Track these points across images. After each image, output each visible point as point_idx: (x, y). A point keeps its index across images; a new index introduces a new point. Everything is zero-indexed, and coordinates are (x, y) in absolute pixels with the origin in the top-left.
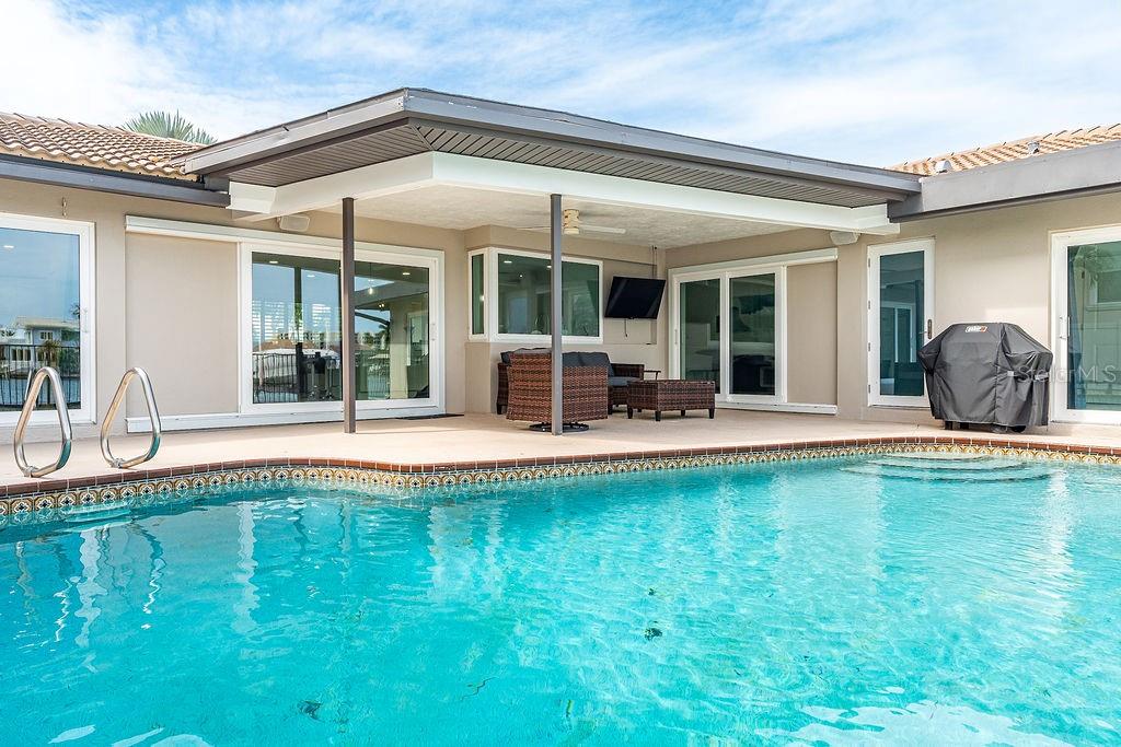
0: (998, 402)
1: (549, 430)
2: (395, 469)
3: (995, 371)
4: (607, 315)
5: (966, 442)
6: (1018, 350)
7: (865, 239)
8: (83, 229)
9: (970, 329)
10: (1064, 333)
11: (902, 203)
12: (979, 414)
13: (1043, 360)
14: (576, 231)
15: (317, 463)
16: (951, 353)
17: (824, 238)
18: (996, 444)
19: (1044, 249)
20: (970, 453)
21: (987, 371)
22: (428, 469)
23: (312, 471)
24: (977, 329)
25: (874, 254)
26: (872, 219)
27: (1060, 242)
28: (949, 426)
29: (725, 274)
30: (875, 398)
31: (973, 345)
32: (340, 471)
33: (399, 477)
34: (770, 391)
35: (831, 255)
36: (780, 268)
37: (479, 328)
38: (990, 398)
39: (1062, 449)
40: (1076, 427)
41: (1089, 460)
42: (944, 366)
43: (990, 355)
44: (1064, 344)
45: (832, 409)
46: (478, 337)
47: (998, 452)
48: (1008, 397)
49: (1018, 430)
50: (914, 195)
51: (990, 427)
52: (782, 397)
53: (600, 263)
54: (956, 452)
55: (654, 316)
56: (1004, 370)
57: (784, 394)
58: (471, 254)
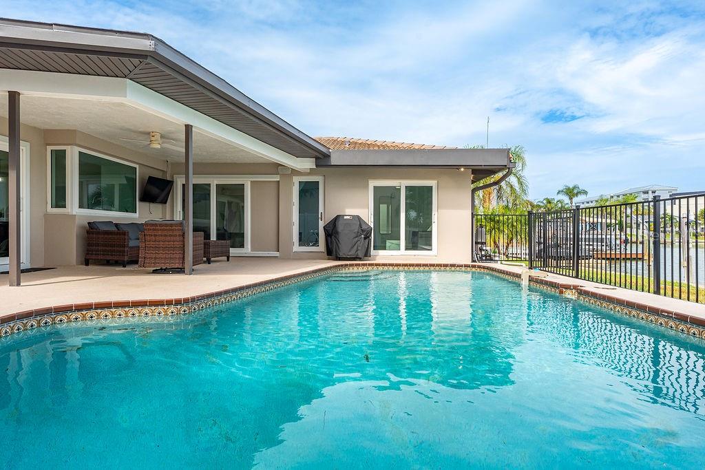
0: (360, 248)
3: (358, 235)
6: (364, 226)
7: (295, 172)
9: (345, 217)
10: (372, 219)
11: (322, 159)
12: (352, 253)
13: (371, 231)
14: (159, 146)
16: (340, 228)
17: (275, 171)
19: (367, 186)
21: (355, 235)
24: (348, 217)
25: (296, 180)
26: (307, 164)
29: (214, 181)
30: (296, 248)
31: (348, 223)
34: (242, 246)
35: (276, 178)
36: (247, 181)
37: (61, 203)
38: (355, 247)
40: (378, 257)
42: (337, 233)
43: (356, 228)
45: (277, 254)
47: (370, 268)
48: (362, 245)
50: (327, 156)
51: (354, 259)
52: (248, 249)
53: (137, 166)
54: (355, 269)
55: (166, 203)
56: (361, 234)
57: (249, 247)
58: (49, 148)
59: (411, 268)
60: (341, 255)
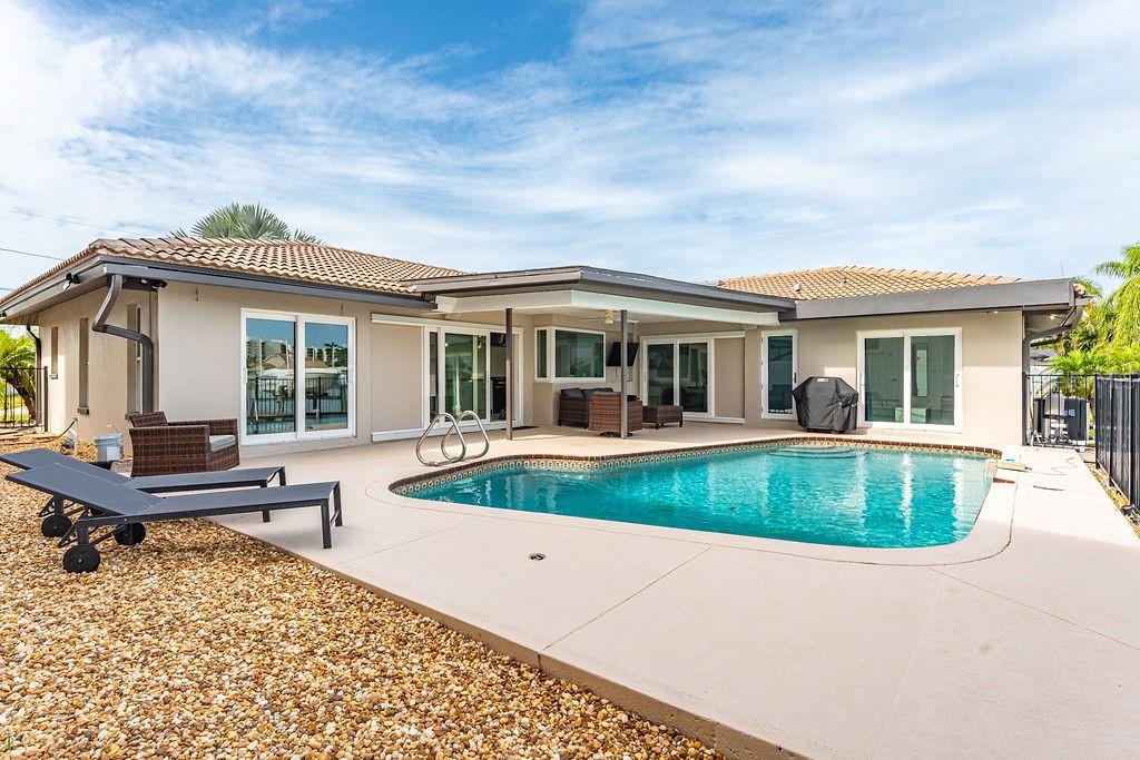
0: (835, 418)
1: (619, 436)
2: (586, 459)
3: (833, 402)
4: (608, 365)
5: (823, 439)
6: (843, 392)
7: (761, 328)
8: (348, 321)
9: (819, 380)
10: (863, 383)
11: (787, 314)
12: (824, 424)
13: (855, 397)
14: (611, 322)
15: (537, 457)
16: (811, 392)
17: (739, 327)
18: (837, 440)
19: (854, 339)
20: (825, 444)
21: (828, 402)
22: (603, 458)
23: (535, 461)
24: (823, 380)
25: (765, 335)
26: (770, 319)
27: (862, 336)
28: (809, 431)
29: (677, 341)
30: (765, 415)
31: (821, 387)
32: (550, 461)
33: (588, 463)
35: (742, 335)
36: (710, 340)
37: (543, 374)
38: (830, 416)
39: (868, 442)
41: (880, 447)
42: (807, 399)
43: (830, 394)
44: (863, 387)
45: (742, 420)
46: (542, 379)
47: (838, 444)
48: (839, 414)
49: (841, 432)
50: (793, 310)
51: (829, 432)
52: (711, 414)
53: (604, 333)
54: (818, 445)
55: (632, 365)
56: (837, 402)
57: (713, 412)
58: (537, 329)
59: (895, 448)
60: (811, 425)
